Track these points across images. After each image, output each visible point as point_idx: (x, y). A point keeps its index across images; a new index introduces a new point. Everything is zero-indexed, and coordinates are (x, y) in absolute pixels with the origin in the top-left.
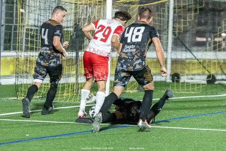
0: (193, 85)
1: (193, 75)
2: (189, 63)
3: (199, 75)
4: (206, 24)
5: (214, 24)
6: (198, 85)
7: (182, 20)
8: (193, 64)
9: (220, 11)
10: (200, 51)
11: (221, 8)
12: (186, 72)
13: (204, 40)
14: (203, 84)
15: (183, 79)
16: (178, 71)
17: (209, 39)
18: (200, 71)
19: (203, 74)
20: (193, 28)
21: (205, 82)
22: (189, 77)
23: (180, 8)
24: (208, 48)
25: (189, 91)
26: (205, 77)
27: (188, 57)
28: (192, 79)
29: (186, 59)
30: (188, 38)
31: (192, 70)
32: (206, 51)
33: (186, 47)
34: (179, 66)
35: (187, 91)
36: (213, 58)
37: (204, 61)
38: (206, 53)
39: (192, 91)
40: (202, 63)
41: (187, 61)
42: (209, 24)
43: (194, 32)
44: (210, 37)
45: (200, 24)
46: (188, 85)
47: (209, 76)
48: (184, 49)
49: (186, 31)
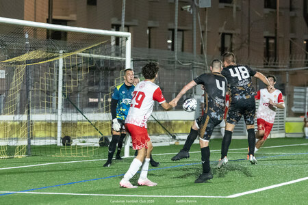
0: (85, 148)
1: (85, 138)
2: (81, 125)
3: (91, 137)
4: (97, 83)
5: (106, 84)
6: (90, 148)
7: (72, 80)
8: (85, 126)
9: (113, 70)
10: (92, 112)
11: (113, 67)
12: (78, 134)
13: (96, 100)
14: (95, 147)
15: (75, 142)
16: (69, 134)
17: (102, 100)
18: (92, 134)
19: (96, 136)
20: (83, 88)
21: (98, 145)
22: (81, 140)
23: (70, 68)
24: (100, 108)
25: (81, 154)
26: (97, 140)
27: (79, 119)
28: (84, 142)
29: (78, 121)
30: (79, 99)
31: (84, 133)
32: (98, 112)
33: (77, 109)
34: (70, 129)
35: (78, 155)
36: (106, 119)
37: (97, 123)
38: (97, 114)
39: (84, 154)
40: (94, 125)
41: (78, 123)
42: (100, 83)
43: (86, 93)
44: (102, 97)
45: (91, 84)
46: (79, 148)
47: (101, 139)
48: (75, 110)
49: (76, 92)
